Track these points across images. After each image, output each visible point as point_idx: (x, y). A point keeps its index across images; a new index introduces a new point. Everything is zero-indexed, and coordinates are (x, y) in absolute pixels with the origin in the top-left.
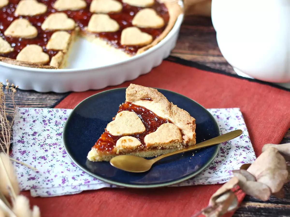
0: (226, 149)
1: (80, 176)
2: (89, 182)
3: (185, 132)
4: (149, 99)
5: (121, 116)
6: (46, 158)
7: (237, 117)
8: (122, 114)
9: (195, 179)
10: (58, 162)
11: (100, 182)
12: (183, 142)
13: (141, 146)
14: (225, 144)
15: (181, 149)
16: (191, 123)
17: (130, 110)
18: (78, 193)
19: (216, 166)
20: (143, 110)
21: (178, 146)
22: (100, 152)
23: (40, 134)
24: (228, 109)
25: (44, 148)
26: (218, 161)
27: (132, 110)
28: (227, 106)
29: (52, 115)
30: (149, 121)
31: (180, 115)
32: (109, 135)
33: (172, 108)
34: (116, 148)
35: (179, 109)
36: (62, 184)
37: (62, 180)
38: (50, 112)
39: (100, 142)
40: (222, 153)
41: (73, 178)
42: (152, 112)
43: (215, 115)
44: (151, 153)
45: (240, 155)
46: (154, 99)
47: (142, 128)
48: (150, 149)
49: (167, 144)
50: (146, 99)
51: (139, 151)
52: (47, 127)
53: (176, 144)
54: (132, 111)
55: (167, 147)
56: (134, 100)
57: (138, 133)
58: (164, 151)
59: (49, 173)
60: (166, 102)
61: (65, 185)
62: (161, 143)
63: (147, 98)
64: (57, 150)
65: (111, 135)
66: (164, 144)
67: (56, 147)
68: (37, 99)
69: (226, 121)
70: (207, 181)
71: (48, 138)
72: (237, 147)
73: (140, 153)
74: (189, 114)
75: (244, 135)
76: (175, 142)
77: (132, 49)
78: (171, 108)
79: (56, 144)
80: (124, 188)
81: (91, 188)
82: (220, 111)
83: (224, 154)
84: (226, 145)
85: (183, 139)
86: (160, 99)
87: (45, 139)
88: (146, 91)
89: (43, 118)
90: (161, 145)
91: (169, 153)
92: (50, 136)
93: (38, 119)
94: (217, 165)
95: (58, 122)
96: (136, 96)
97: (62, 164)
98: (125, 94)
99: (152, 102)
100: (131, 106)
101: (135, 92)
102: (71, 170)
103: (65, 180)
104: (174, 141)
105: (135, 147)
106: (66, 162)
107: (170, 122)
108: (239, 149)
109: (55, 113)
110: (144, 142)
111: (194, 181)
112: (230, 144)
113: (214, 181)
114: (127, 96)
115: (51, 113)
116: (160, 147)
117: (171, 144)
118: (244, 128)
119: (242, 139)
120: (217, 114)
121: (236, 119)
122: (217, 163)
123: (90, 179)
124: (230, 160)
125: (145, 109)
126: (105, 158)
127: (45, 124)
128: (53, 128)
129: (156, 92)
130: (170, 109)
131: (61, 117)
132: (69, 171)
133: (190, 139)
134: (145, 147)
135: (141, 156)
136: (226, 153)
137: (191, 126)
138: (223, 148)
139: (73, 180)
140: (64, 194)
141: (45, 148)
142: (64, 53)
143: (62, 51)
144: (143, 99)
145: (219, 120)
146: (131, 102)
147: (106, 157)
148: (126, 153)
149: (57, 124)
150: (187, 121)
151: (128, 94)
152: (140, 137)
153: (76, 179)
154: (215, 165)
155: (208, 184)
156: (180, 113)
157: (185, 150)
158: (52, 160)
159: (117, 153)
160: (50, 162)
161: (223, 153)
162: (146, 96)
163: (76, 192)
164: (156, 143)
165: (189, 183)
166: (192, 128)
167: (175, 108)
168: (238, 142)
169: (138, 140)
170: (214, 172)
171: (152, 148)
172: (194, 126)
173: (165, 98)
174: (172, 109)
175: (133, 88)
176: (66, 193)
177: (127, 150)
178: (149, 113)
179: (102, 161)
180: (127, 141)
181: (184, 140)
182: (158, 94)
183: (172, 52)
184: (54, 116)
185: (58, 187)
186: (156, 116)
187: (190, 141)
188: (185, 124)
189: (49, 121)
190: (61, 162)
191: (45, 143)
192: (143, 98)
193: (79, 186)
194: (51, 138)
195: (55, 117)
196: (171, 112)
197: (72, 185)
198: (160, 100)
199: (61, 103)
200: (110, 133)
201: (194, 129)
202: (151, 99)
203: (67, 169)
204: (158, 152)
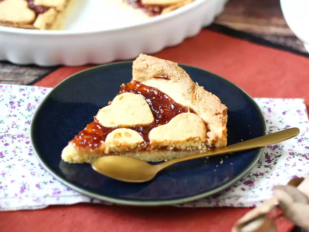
0: (274, 156)
1: (49, 183)
2: (59, 192)
3: (211, 127)
4: (165, 76)
5: (121, 99)
6: (4, 154)
7: (298, 111)
8: (123, 97)
9: (220, 198)
10: (20, 161)
11: (76, 193)
12: (207, 141)
13: (142, 144)
14: (274, 149)
15: (204, 151)
16: (220, 114)
17: (136, 93)
18: (41, 208)
19: (254, 180)
20: (156, 93)
21: (200, 148)
22: (80, 149)
23: (2, 121)
24: (287, 100)
25: (4, 141)
26: (258, 173)
27: (139, 92)
28: (286, 96)
29: (24, 95)
30: (161, 108)
31: (207, 101)
32: (98, 126)
33: (196, 90)
34: (104, 145)
35: (206, 92)
36: (20, 193)
37: (21, 187)
38: (22, 90)
39: (82, 134)
40: (266, 161)
41: (38, 186)
42: (167, 96)
43: (265, 107)
44: (158, 156)
45: (294, 166)
46: (172, 78)
47: (149, 119)
48: (156, 150)
49: (183, 142)
50: (161, 77)
51: (139, 151)
52: (15, 112)
53: (196, 143)
54: (139, 94)
55: (183, 147)
56: (144, 79)
57: (142, 126)
58: (178, 153)
59: (4, 176)
60: (188, 81)
61: (24, 194)
62: (173, 141)
63: (162, 75)
64: (22, 144)
65: (101, 126)
66: (178, 142)
67: (22, 140)
68: (11, 73)
69: (282, 116)
70: (237, 202)
71: (12, 127)
72: (290, 154)
73: (141, 154)
74: (219, 100)
75: (305, 138)
76: (195, 140)
77: (156, 9)
78: (194, 90)
79: (22, 136)
80: (112, 204)
81: (62, 201)
82: (273, 101)
83: (270, 164)
84: (274, 151)
85: (207, 137)
86: (179, 76)
87: (9, 128)
88: (160, 65)
89: (11, 99)
90: (174, 143)
91: (186, 156)
92: (16, 124)
93: (3, 100)
94: (256, 179)
95: (31, 105)
96: (147, 73)
97: (25, 165)
98: (132, 69)
99: (169, 82)
100: (138, 88)
101: (146, 66)
102: (36, 174)
103: (25, 188)
104: (193, 139)
105: (134, 145)
106: (32, 163)
107: (192, 111)
108: (294, 157)
109: (29, 93)
110: (148, 138)
111: (218, 201)
112: (280, 149)
113: (247, 203)
114: (135, 73)
115: (23, 92)
116: (172, 146)
117: (188, 144)
118: (306, 128)
119: (300, 143)
120: (268, 106)
121: (297, 114)
122: (257, 175)
123: (62, 188)
124: (277, 173)
125: (159, 91)
126: (88, 159)
127: (12, 108)
128: (22, 114)
129: (175, 67)
130: (194, 92)
131: (37, 98)
132: (34, 175)
133: (217, 138)
134: (148, 146)
135: (143, 159)
136: (273, 162)
137: (220, 118)
138: (269, 154)
139: (37, 188)
140: (20, 209)
141: (6, 141)
142: (58, 12)
143: (55, 8)
144: (156, 77)
145: (271, 114)
146: (139, 81)
147: (90, 158)
148: (120, 154)
149: (30, 108)
150: (215, 110)
151: (136, 69)
152: (143, 131)
153: (41, 187)
154: (254, 178)
155: (239, 206)
156: (207, 98)
157: (210, 154)
158: (12, 159)
159: (106, 152)
160: (8, 160)
161: (269, 161)
162: (161, 72)
163: (38, 206)
164: (166, 140)
165: (210, 202)
166: (222, 121)
167: (200, 91)
168: (294, 147)
169: (140, 134)
170: (250, 189)
171: (160, 147)
172: (225, 119)
173: (188, 75)
174: (195, 92)
175: (144, 60)
176: (23, 207)
177: (122, 148)
178: (164, 98)
179: (83, 163)
180: (123, 135)
181: (209, 138)
182: (178, 69)
183: (216, 18)
184: (27, 96)
185: (13, 197)
186: (173, 103)
187: (218, 140)
188: (212, 115)
189: (19, 103)
190: (25, 162)
191: (7, 134)
192: (157, 75)
193: (45, 197)
194: (17, 127)
195: (28, 98)
196: (194, 97)
197: (33, 196)
198: (180, 79)
199: (43, 80)
200: (100, 122)
201: (225, 123)
202: (167, 77)
203: (31, 173)
204: (169, 154)
